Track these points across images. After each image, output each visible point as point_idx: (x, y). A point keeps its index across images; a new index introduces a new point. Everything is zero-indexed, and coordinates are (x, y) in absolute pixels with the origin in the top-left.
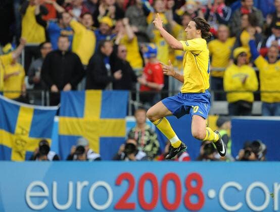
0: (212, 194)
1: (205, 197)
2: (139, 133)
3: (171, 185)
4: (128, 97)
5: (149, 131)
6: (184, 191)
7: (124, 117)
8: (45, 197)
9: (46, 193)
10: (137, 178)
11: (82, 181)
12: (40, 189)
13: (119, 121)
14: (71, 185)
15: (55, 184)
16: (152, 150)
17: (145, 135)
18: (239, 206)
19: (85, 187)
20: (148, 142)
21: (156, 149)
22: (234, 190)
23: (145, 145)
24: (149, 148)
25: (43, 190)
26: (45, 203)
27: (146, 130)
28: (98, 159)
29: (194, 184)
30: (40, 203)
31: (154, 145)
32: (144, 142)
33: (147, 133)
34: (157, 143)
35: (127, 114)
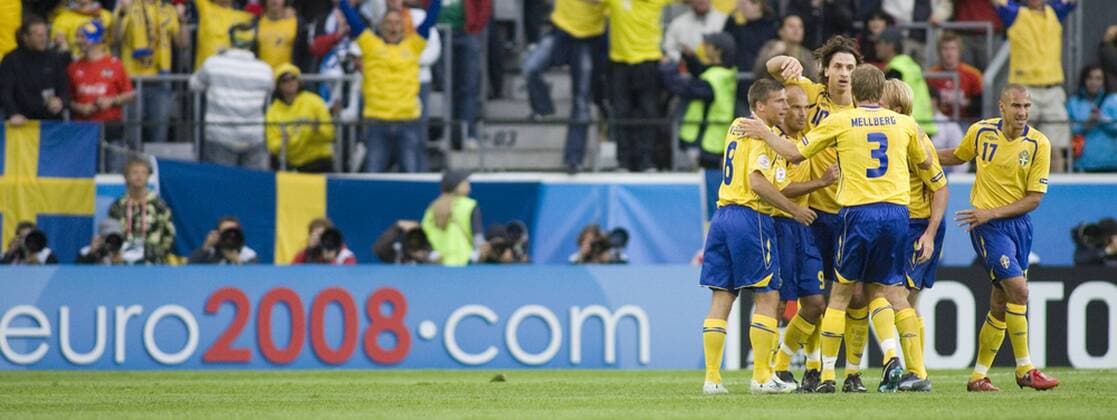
0: (428, 330)
1: (413, 337)
2: (133, 208)
3: (332, 316)
4: (99, 136)
5: (154, 203)
6: (362, 324)
7: (91, 175)
8: (43, 339)
9: (46, 330)
10: (254, 298)
11: (127, 307)
12: (29, 321)
13: (82, 182)
14: (102, 312)
15: (65, 312)
16: (162, 241)
17: (148, 213)
18: (491, 353)
19: (134, 316)
20: (154, 227)
21: (169, 240)
22: (481, 322)
23: (148, 233)
24: (155, 238)
25: (36, 323)
26: (43, 349)
27: (148, 203)
28: (139, 262)
29: (385, 311)
30: (30, 350)
31: (166, 232)
32: (146, 227)
33: (151, 208)
34: (171, 227)
35: (98, 171)
